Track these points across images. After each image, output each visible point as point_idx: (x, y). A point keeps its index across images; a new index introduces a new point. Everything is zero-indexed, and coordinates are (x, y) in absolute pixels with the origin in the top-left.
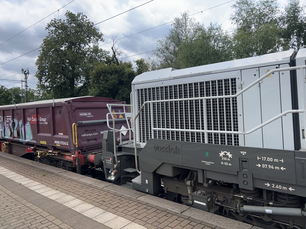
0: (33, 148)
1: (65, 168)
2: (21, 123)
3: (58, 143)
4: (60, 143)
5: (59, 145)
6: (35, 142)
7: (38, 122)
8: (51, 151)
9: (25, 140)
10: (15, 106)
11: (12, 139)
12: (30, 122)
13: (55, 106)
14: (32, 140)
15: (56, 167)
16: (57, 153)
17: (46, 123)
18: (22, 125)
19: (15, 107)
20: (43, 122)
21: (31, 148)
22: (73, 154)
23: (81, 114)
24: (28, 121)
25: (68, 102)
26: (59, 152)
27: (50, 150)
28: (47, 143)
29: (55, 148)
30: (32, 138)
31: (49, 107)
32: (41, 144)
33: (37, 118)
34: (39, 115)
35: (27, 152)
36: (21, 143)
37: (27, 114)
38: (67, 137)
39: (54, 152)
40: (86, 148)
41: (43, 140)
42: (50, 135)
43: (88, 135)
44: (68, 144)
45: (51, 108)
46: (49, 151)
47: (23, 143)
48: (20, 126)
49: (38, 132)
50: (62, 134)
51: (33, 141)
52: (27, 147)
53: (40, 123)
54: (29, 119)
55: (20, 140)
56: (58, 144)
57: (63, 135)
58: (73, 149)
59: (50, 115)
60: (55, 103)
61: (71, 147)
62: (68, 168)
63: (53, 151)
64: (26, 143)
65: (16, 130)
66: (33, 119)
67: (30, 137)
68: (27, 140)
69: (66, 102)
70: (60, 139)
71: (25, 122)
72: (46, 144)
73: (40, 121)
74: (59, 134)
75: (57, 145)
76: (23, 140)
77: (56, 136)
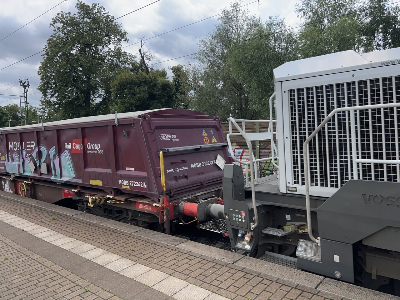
0: (76, 191)
1: (136, 224)
2: (53, 151)
3: (124, 184)
4: (129, 183)
5: (128, 187)
6: (80, 181)
7: (85, 150)
8: (111, 197)
9: (61, 178)
10: (41, 126)
11: (37, 176)
12: (70, 150)
13: (120, 124)
14: (74, 178)
15: (119, 221)
16: (123, 199)
17: (101, 152)
18: (54, 156)
19: (43, 128)
20: (95, 150)
21: (73, 190)
22: (155, 202)
23: (163, 137)
24: (66, 149)
25: (144, 117)
26: (126, 198)
27: (108, 194)
28: (103, 184)
29: (119, 192)
30: (73, 175)
31: (107, 126)
32: (92, 185)
33: (83, 144)
34: (86, 140)
35: (63, 198)
36: (54, 183)
37: (63, 138)
38: (144, 174)
39: (116, 198)
40: (174, 191)
41: (95, 179)
42: (109, 171)
43: (175, 170)
44: (145, 186)
45: (110, 129)
46: (108, 196)
47: (56, 182)
48: (51, 157)
49: (86, 166)
50: (133, 169)
51: (76, 179)
52: (64, 190)
53: (88, 152)
54: (67, 146)
55: (53, 178)
56: (126, 185)
57: (135, 170)
58: (156, 193)
59: (108, 139)
60: (118, 119)
61: (151, 190)
62: (142, 224)
63: (115, 195)
64: (62, 183)
65: (45, 164)
66: (75, 146)
67: (70, 174)
68: (65, 179)
69: (139, 116)
70: (129, 178)
71: (60, 151)
72: (101, 185)
73: (88, 148)
74: (127, 169)
75: (123, 187)
76: (57, 179)
77: (120, 172)
